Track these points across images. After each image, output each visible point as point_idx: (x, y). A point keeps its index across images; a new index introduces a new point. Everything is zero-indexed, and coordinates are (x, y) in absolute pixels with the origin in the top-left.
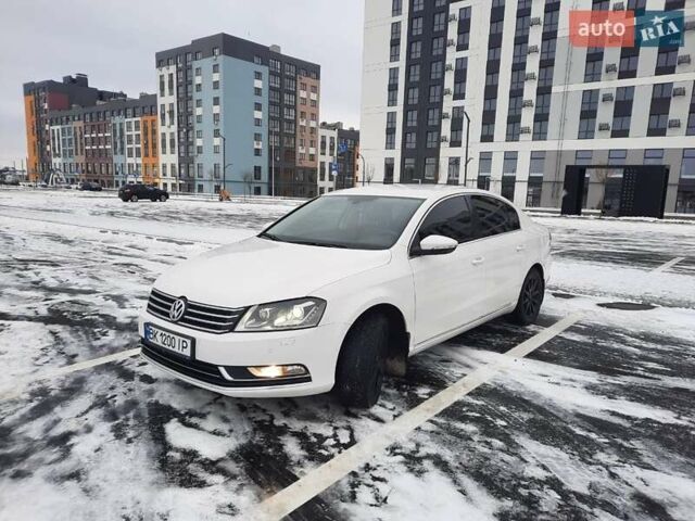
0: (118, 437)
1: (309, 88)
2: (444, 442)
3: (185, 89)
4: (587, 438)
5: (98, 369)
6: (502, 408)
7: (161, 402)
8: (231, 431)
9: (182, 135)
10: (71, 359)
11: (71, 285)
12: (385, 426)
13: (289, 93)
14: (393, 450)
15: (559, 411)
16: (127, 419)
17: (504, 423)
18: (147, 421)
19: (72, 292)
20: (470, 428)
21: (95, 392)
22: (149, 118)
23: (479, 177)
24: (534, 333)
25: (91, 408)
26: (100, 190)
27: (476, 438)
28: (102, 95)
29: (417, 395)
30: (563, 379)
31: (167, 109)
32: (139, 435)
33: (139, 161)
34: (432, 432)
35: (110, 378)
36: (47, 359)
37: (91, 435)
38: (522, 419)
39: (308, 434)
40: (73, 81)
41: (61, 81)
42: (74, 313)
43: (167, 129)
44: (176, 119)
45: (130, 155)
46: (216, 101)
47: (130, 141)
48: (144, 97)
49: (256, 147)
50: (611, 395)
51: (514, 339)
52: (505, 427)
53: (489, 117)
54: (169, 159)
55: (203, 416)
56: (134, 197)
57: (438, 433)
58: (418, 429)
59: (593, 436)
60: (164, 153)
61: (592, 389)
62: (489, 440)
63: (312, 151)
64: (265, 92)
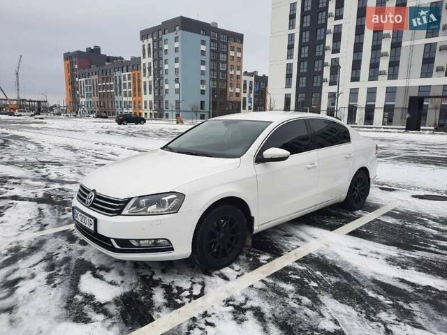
0: (49, 283)
1: (236, 49)
2: (267, 298)
3: (157, 53)
4: (376, 300)
5: (56, 235)
6: (318, 273)
7: (85, 259)
8: (122, 282)
9: (156, 82)
10: (43, 227)
11: (64, 178)
12: (229, 283)
13: (224, 53)
14: (227, 302)
15: (361, 277)
16: (59, 271)
17: (316, 285)
18: (71, 272)
19: (63, 182)
20: (289, 287)
21: (48, 250)
22: (136, 72)
23: (349, 105)
24: (360, 216)
25: (41, 261)
26: (107, 118)
27: (291, 296)
28: (109, 59)
29: (259, 261)
30: (371, 252)
31: (147, 66)
32: (62, 282)
33: (130, 99)
34: (261, 289)
35: (61, 241)
36: (29, 226)
37: (32, 281)
38: (331, 282)
39: (173, 287)
40: (92, 50)
41: (85, 51)
42: (58, 196)
43: (147, 79)
44: (152, 72)
45: (125, 96)
46: (177, 60)
47: (125, 87)
48: (133, 59)
49: (202, 89)
50: (404, 266)
51: (343, 220)
52: (316, 288)
53: (356, 65)
54: (148, 97)
55: (108, 270)
56: (125, 122)
57: (264, 290)
58: (252, 286)
59: (381, 298)
60: (145, 94)
61: (391, 261)
62: (300, 297)
63: (238, 90)
64: (208, 54)
